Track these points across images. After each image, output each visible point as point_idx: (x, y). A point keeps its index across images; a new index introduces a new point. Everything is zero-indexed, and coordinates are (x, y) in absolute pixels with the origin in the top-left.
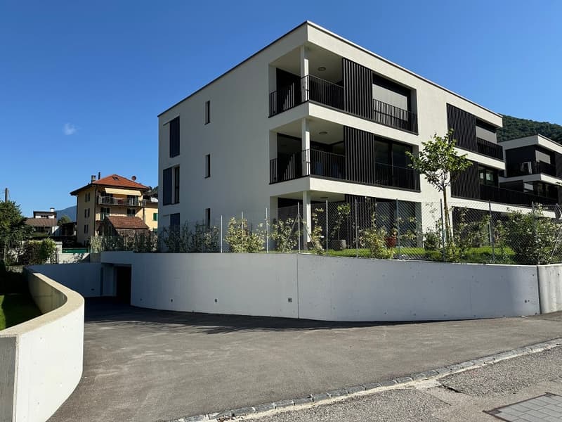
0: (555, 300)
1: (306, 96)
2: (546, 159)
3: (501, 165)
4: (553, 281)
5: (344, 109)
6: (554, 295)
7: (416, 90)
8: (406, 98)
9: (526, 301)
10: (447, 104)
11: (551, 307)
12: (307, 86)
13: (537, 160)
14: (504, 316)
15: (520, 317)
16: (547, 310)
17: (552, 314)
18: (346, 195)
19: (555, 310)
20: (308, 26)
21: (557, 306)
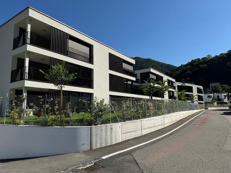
0: (99, 142)
1: (28, 41)
2: (154, 77)
3: (134, 79)
4: (99, 133)
5: (50, 49)
6: (99, 140)
7: (93, 45)
8: (89, 48)
9: (83, 144)
10: (109, 53)
11: (96, 146)
12: (29, 36)
13: (150, 77)
14: (71, 152)
15: (80, 152)
16: (94, 147)
17: (97, 150)
18: (49, 89)
19: (99, 147)
20: (30, 9)
21: (100, 145)
